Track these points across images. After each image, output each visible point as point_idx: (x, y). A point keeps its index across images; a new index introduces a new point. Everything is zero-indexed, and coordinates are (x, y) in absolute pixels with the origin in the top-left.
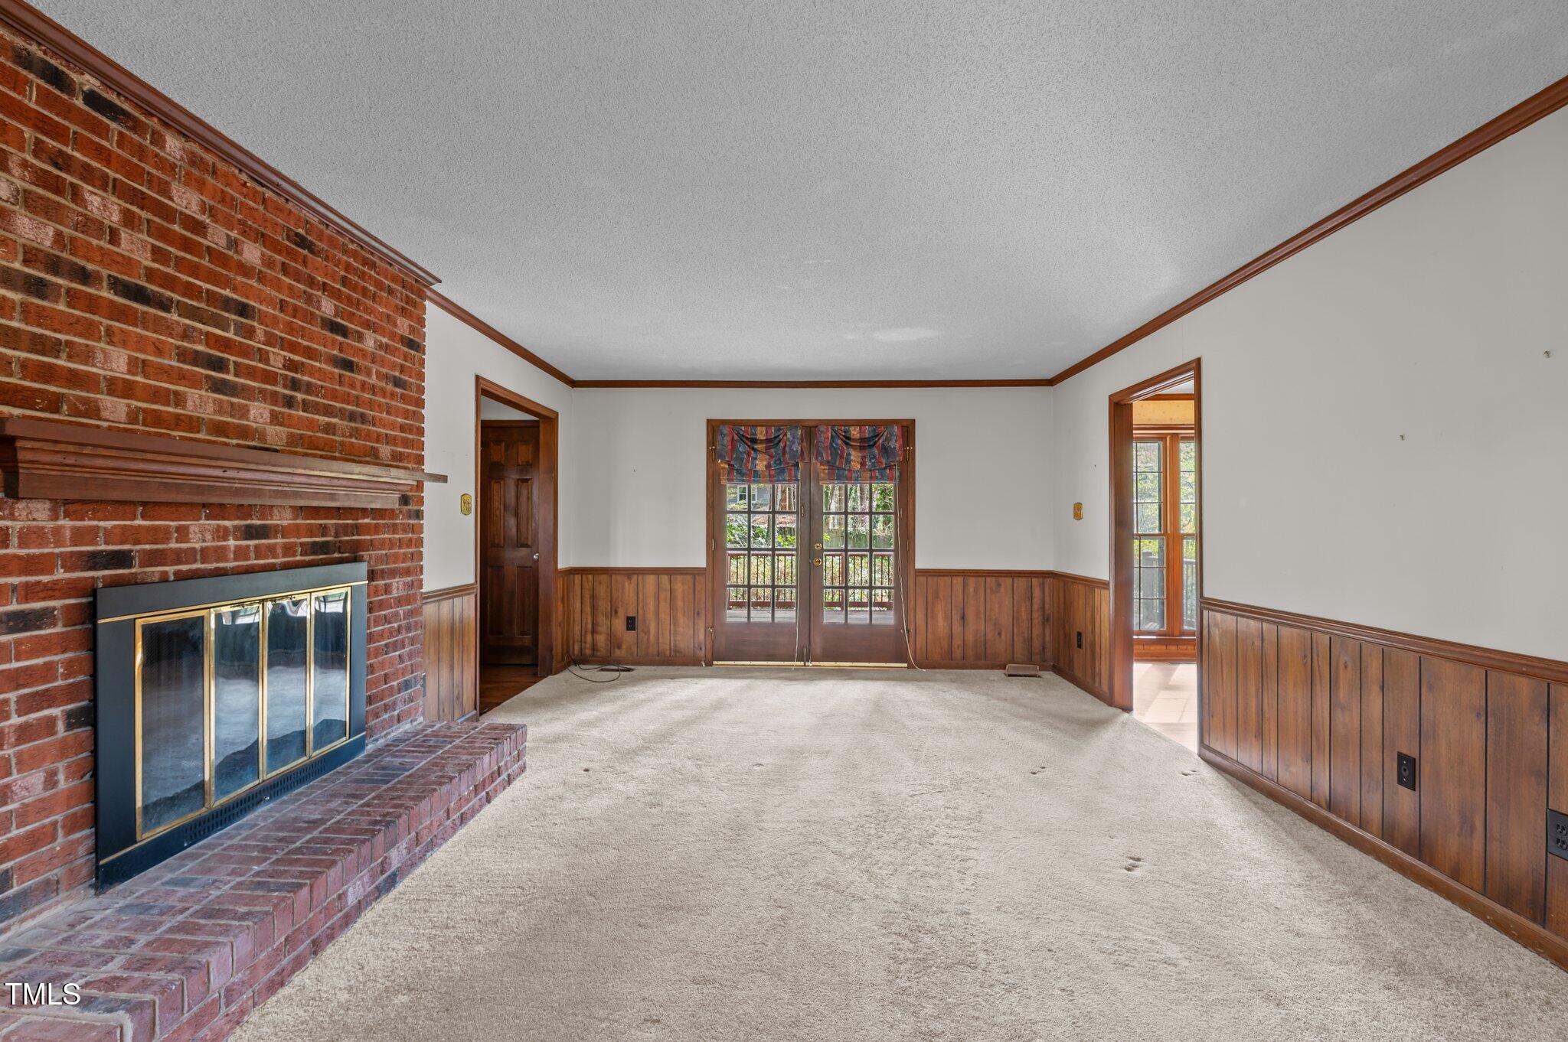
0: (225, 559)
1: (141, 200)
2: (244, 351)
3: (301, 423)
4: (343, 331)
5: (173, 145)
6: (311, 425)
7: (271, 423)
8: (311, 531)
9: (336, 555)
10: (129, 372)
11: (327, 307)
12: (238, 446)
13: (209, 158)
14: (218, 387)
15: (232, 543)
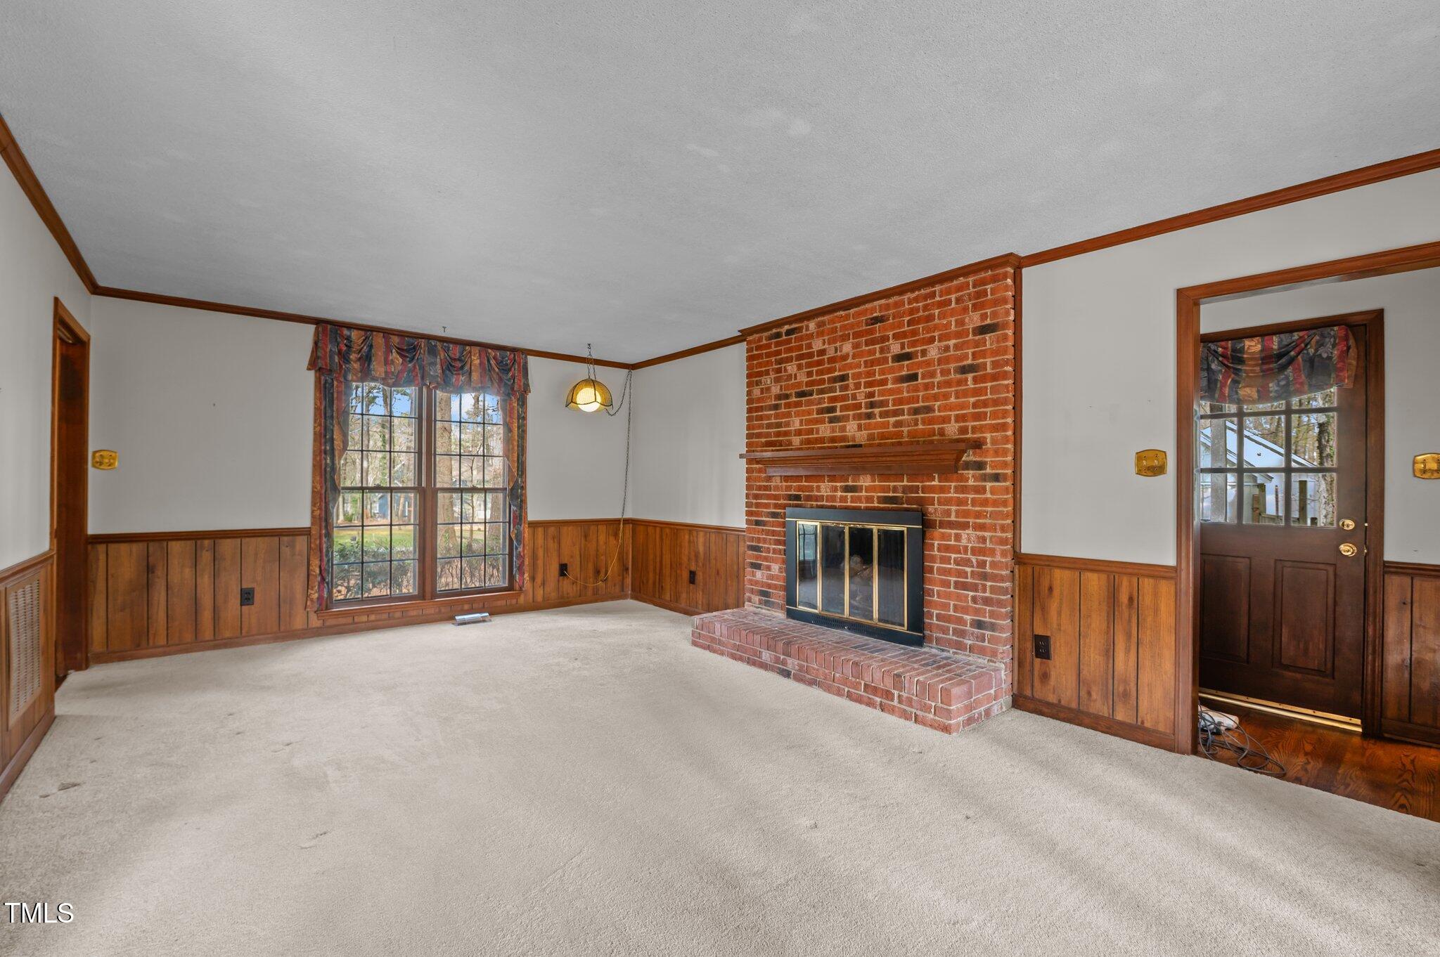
0: (834, 501)
1: (803, 357)
2: (844, 398)
3: (877, 426)
4: (908, 356)
5: (812, 325)
6: (886, 425)
7: (858, 431)
8: (884, 489)
9: (905, 506)
10: (800, 426)
11: (895, 348)
12: (841, 447)
13: (826, 318)
14: (831, 420)
15: (839, 494)
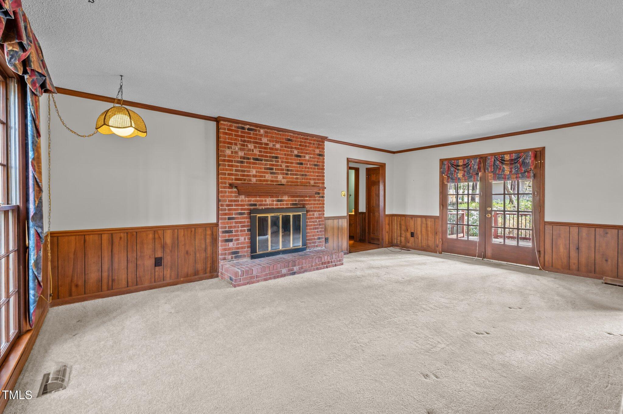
0: (273, 206)
1: (257, 143)
2: (277, 165)
3: (290, 178)
4: (300, 156)
5: (262, 131)
6: (292, 178)
7: (283, 179)
8: (292, 201)
9: (299, 206)
10: (256, 173)
11: (296, 152)
12: (276, 184)
13: (269, 131)
14: (271, 173)
15: (275, 203)
